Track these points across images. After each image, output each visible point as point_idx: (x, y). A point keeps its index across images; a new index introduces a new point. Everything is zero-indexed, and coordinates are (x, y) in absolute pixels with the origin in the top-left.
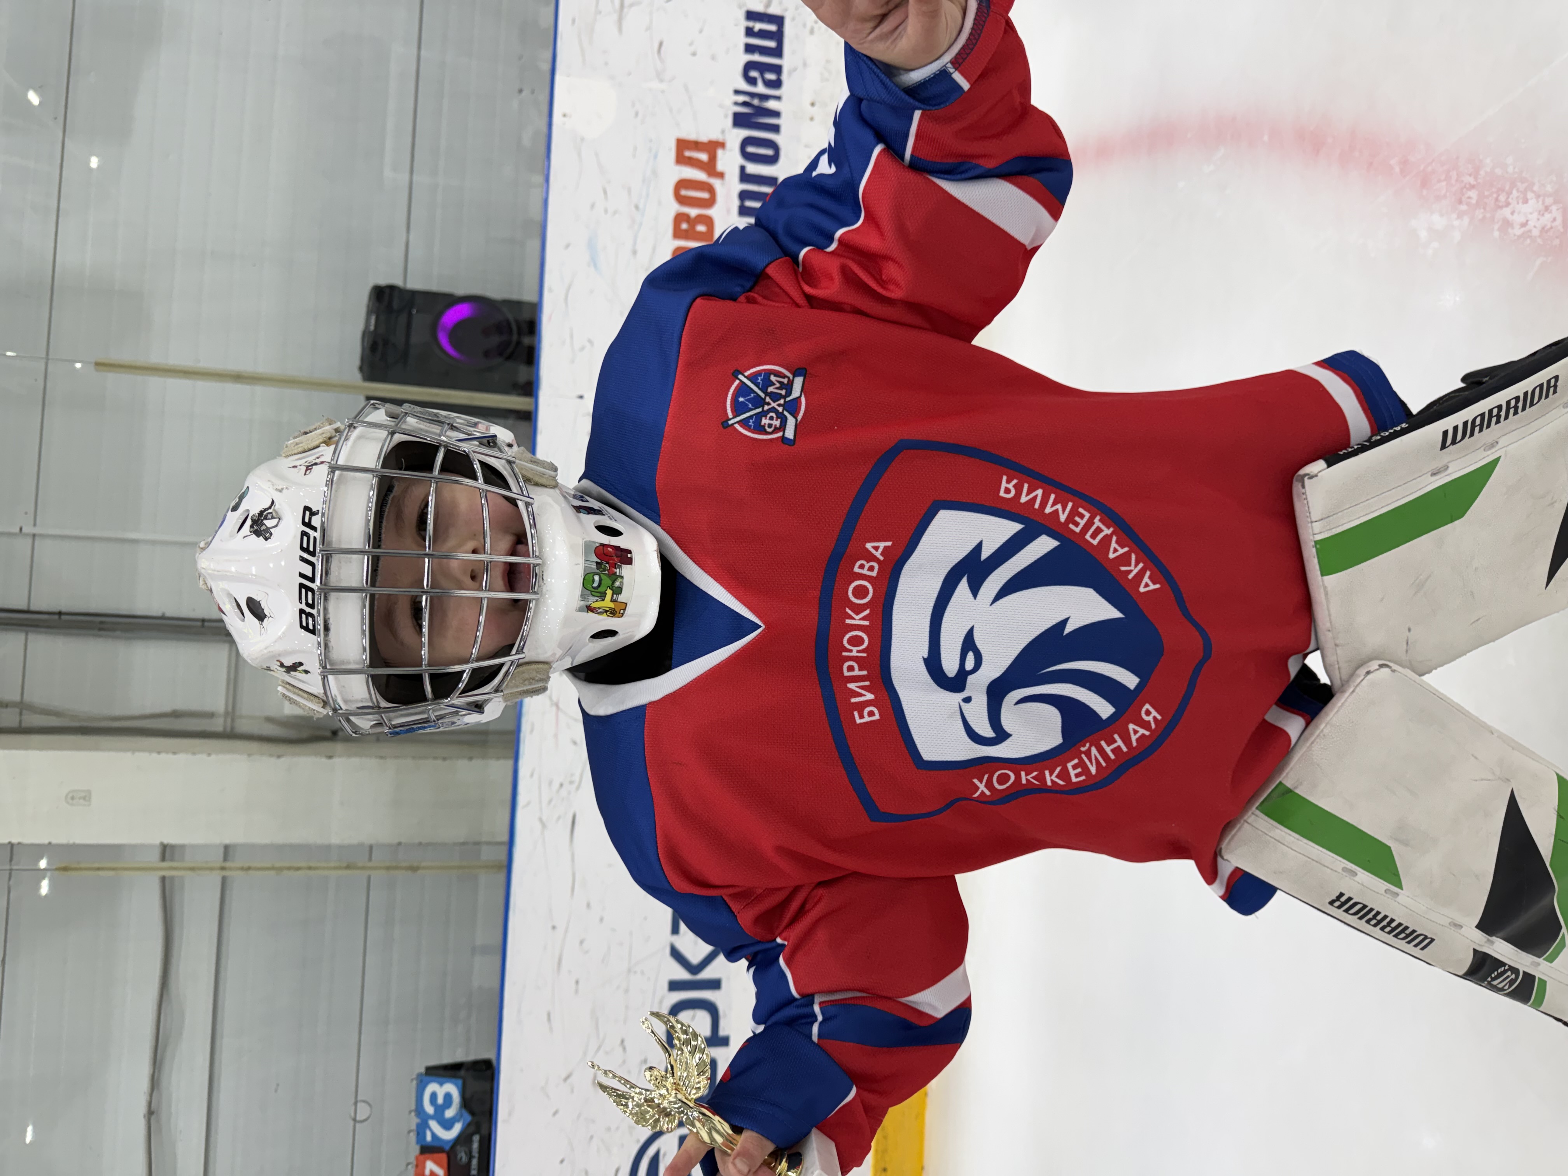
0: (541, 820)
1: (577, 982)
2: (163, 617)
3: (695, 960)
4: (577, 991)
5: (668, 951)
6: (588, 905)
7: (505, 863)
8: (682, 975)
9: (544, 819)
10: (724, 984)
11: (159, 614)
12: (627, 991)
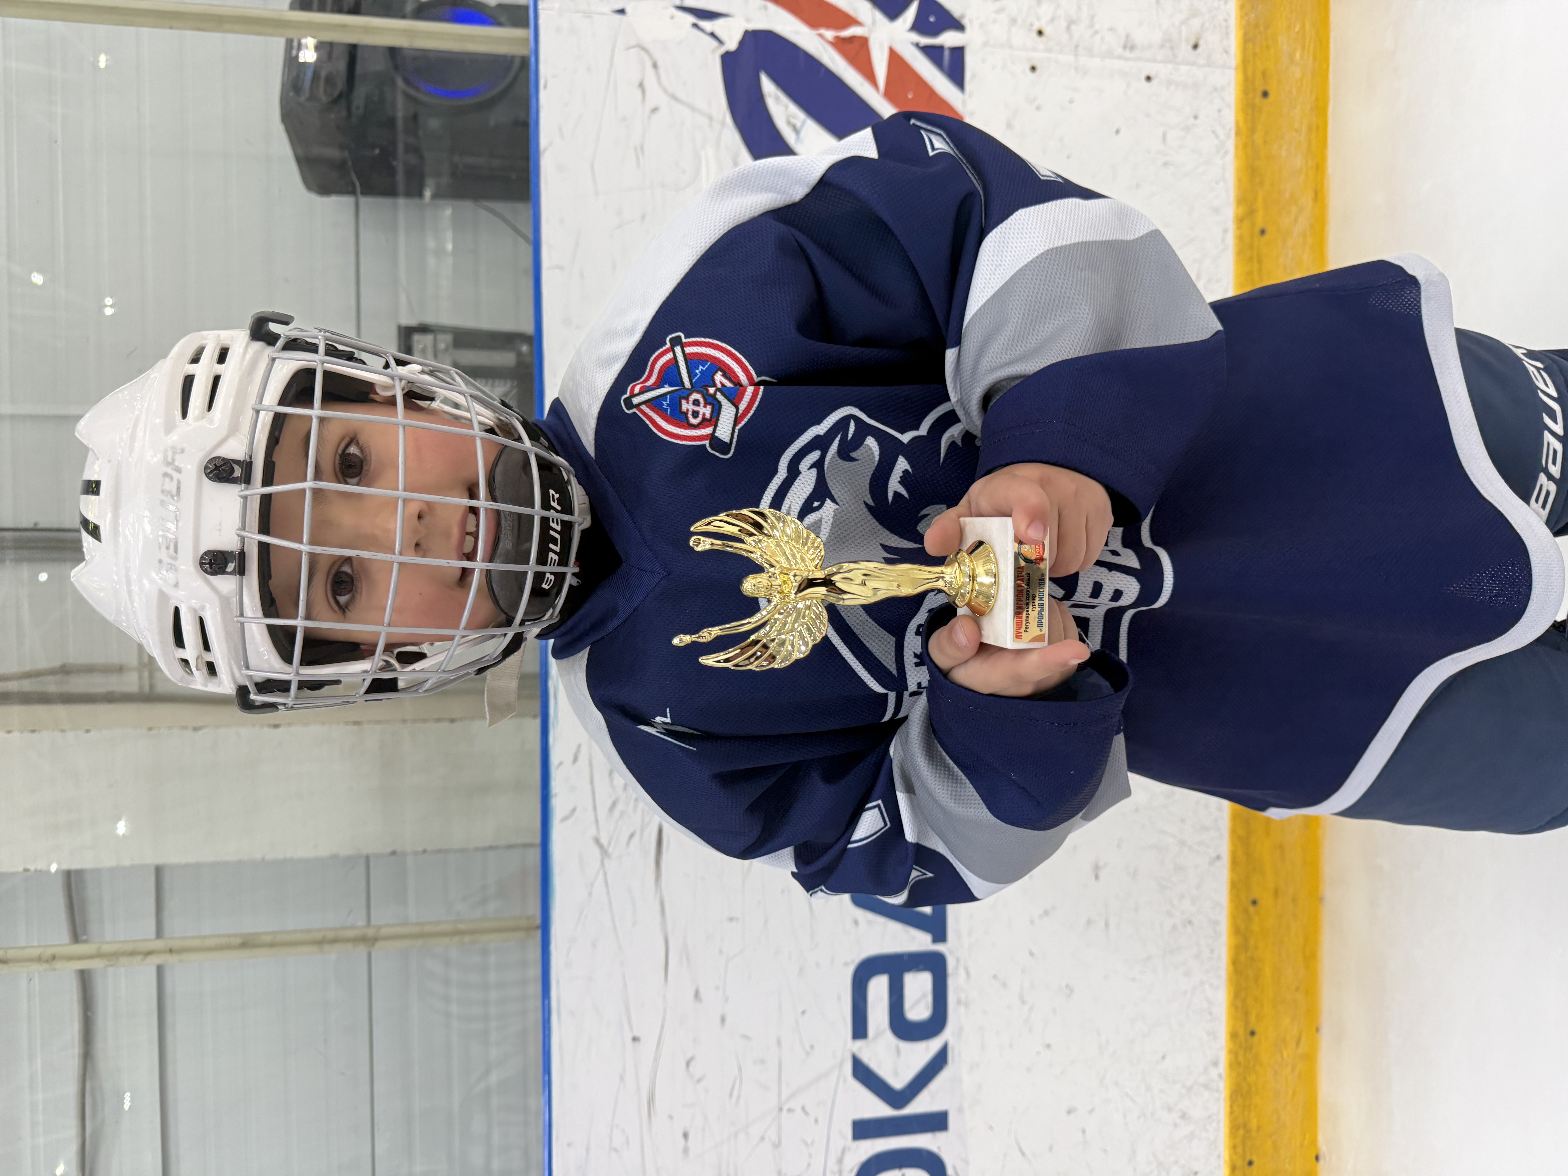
0: (597, 841)
1: (686, 1136)
2: (35, 529)
3: (898, 1083)
4: (686, 1151)
5: (848, 1067)
6: (697, 995)
7: (538, 921)
8: (880, 1109)
9: (604, 841)
10: (952, 1121)
11: (30, 525)
12: (777, 1145)
